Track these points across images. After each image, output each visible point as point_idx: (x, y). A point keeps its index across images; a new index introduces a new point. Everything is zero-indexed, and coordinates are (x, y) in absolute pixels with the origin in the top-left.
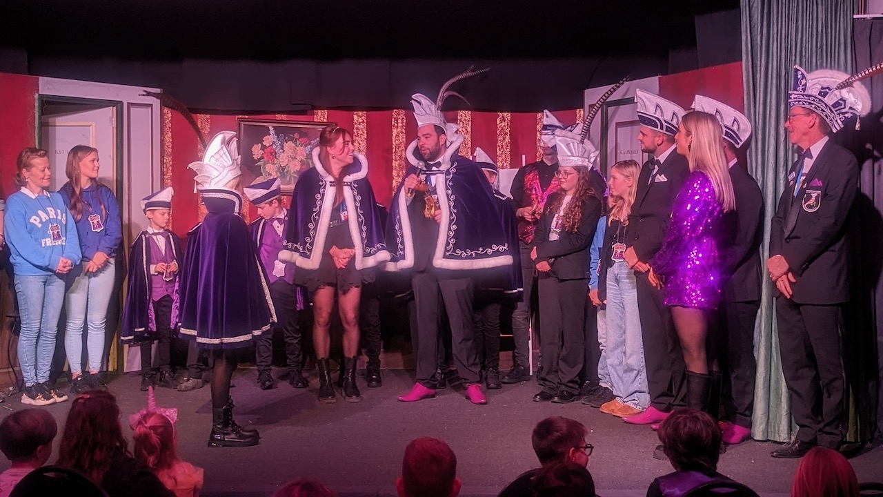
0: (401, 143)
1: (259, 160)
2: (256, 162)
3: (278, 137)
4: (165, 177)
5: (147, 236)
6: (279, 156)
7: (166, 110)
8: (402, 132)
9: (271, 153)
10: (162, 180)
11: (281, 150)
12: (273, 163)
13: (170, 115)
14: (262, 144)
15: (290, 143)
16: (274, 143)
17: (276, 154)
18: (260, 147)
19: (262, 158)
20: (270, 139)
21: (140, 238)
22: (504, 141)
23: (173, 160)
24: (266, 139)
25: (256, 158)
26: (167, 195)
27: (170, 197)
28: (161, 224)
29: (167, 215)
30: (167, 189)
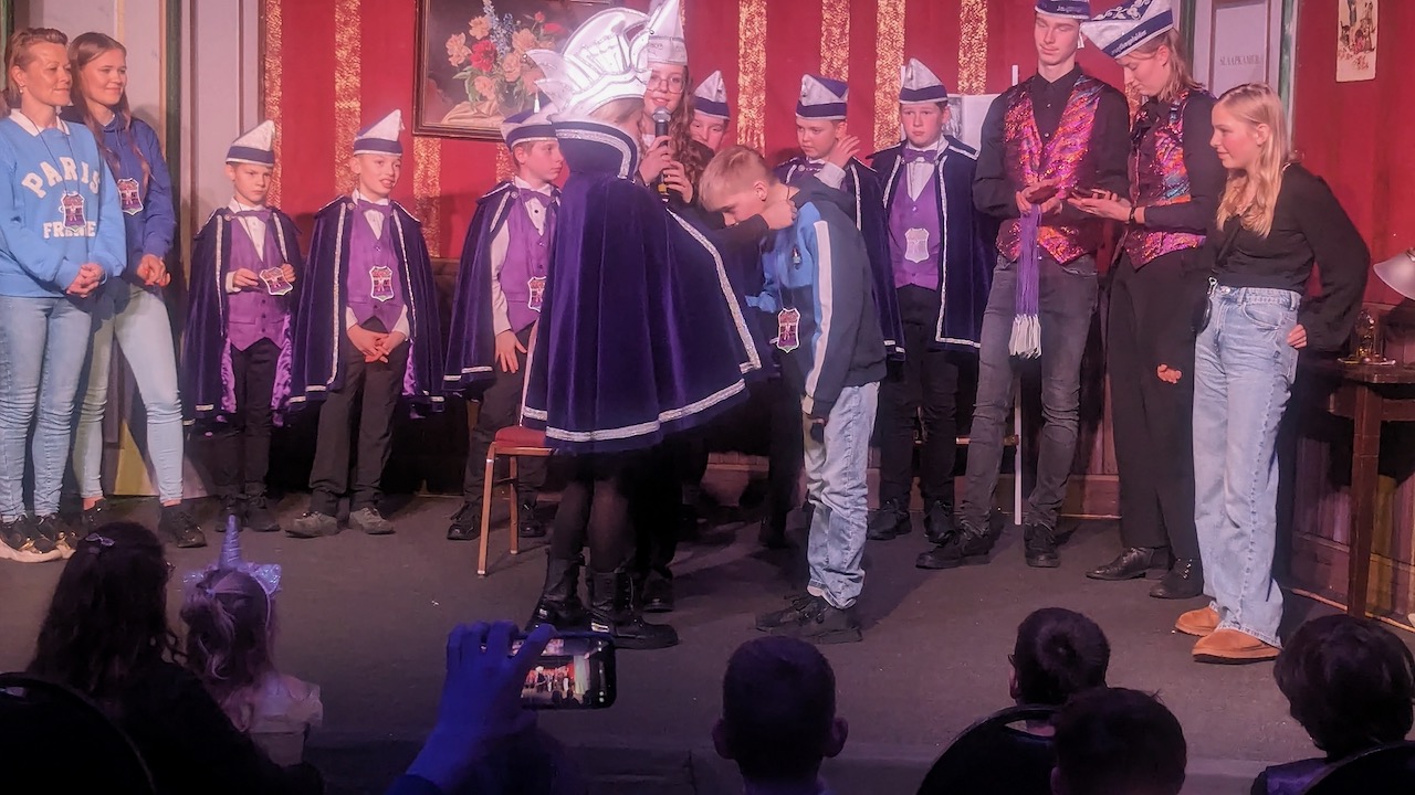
0: (757, 37)
1: (462, 67)
2: (454, 71)
3: (501, 20)
4: (268, 99)
5: (227, 218)
6: (502, 60)
8: (760, 14)
9: (487, 53)
10: (262, 105)
11: (507, 48)
12: (491, 75)
14: (467, 35)
15: (525, 33)
16: (492, 32)
17: (496, 55)
18: (463, 41)
20: (485, 23)
21: (213, 222)
22: (974, 35)
23: (285, 65)
24: (476, 24)
25: (454, 62)
26: (263, 136)
27: (269, 140)
28: (257, 197)
29: (260, 176)
30: (264, 125)
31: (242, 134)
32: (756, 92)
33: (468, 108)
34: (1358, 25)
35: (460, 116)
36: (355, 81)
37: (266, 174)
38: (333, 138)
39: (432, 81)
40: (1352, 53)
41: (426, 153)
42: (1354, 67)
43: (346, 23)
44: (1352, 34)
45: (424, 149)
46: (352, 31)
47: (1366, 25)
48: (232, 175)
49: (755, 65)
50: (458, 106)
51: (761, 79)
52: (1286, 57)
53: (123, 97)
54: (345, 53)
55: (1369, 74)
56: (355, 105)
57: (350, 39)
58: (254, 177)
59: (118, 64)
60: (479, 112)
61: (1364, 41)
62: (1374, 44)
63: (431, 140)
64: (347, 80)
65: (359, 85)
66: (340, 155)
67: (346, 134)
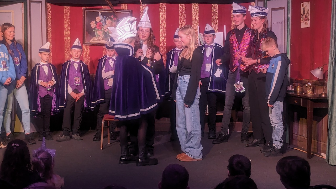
0: (164, 20)
1: (94, 29)
2: (92, 29)
3: (103, 17)
4: (48, 37)
5: (39, 66)
6: (104, 27)
7: (48, 4)
8: (164, 15)
9: (100, 25)
10: (47, 39)
11: (105, 24)
12: (101, 30)
13: (50, 7)
15: (109, 20)
16: (101, 20)
17: (102, 26)
18: (94, 22)
19: (96, 28)
20: (100, 18)
21: (36, 66)
22: (215, 18)
23: (52, 29)
24: (97, 18)
25: (92, 27)
26: (47, 45)
27: (49, 46)
28: (46, 60)
29: (47, 55)
30: (47, 43)
31: (42, 45)
32: (164, 33)
33: (96, 38)
34: (305, 14)
35: (94, 40)
36: (69, 32)
37: (48, 55)
38: (64, 46)
39: (87, 32)
40: (304, 21)
41: (86, 49)
42: (305, 24)
43: (66, 19)
44: (304, 17)
45: (86, 48)
46: (68, 21)
47: (307, 14)
48: (40, 56)
49: (164, 27)
50: (93, 38)
51: (165, 30)
52: (289, 22)
53: (14, 38)
54: (66, 26)
55: (308, 26)
56: (69, 38)
57: (68, 23)
58: (46, 56)
59: (13, 30)
60: (99, 39)
61: (307, 18)
62: (309, 19)
63: (87, 46)
64: (67, 32)
65: (70, 33)
66: (66, 50)
67: (67, 45)
